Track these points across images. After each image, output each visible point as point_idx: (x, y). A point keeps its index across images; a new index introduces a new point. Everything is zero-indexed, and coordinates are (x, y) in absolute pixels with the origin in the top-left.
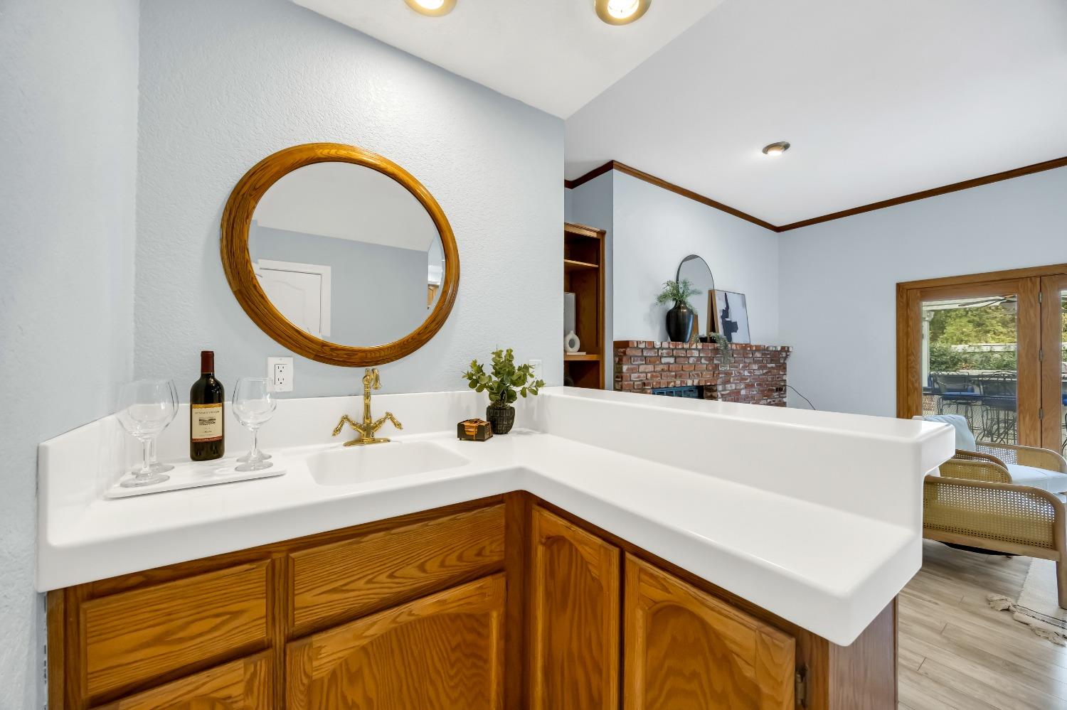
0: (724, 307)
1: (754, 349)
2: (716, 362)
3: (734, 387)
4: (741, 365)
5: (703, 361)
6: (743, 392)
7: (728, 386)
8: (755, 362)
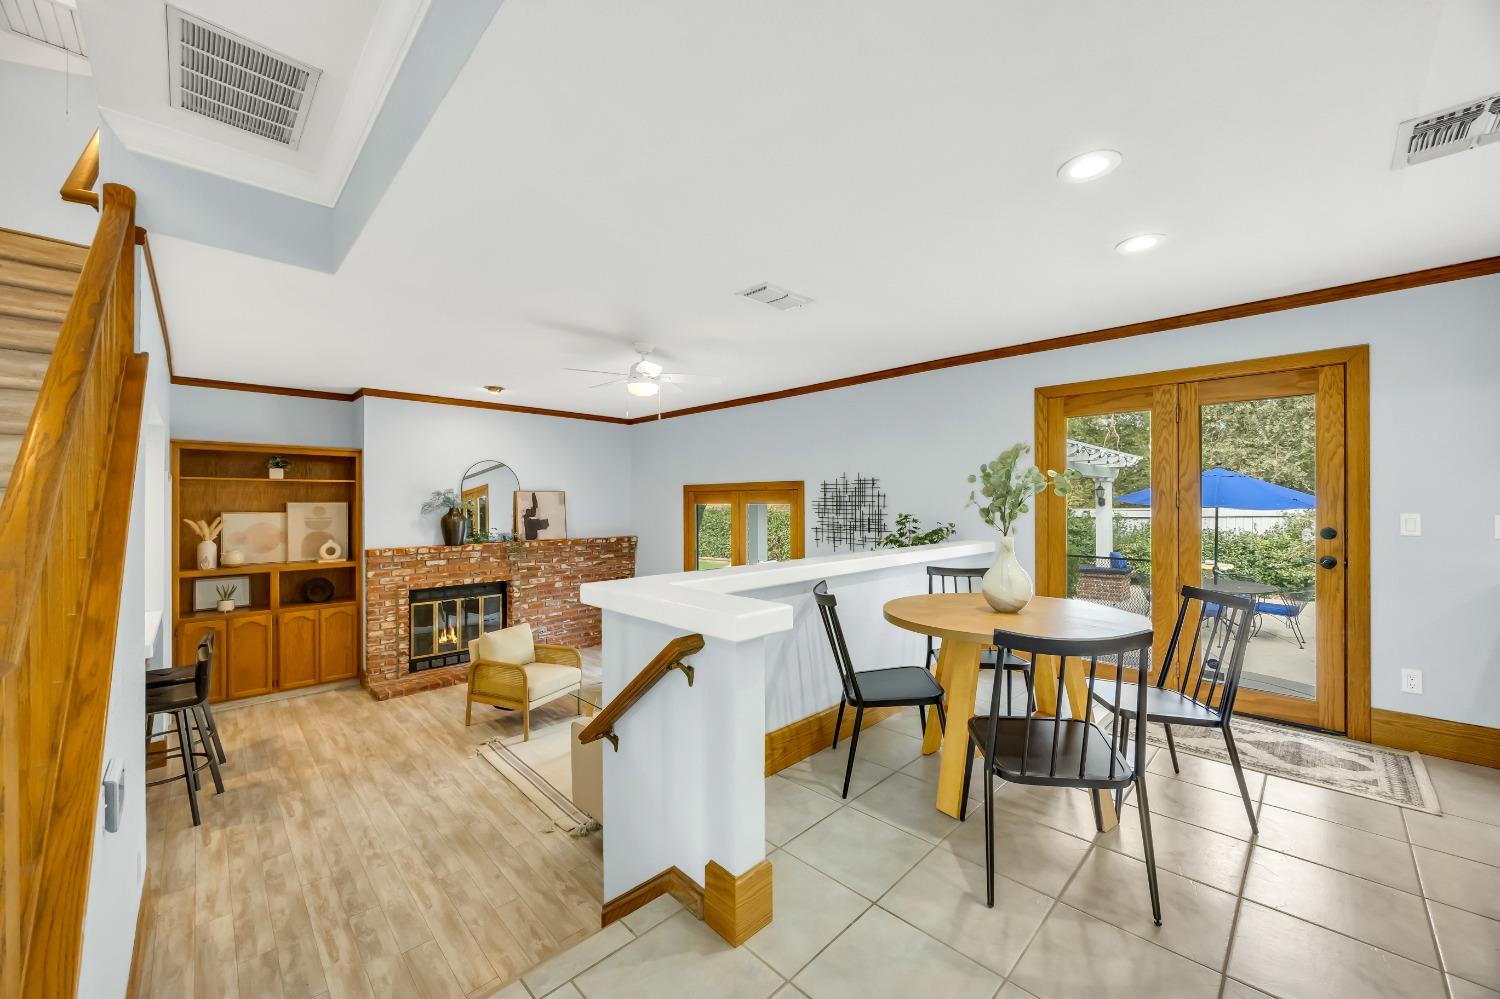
0: (529, 505)
1: (570, 543)
2: (512, 559)
3: (543, 580)
4: (555, 560)
5: (492, 559)
6: (558, 585)
7: (534, 581)
8: (579, 554)
